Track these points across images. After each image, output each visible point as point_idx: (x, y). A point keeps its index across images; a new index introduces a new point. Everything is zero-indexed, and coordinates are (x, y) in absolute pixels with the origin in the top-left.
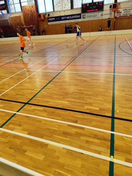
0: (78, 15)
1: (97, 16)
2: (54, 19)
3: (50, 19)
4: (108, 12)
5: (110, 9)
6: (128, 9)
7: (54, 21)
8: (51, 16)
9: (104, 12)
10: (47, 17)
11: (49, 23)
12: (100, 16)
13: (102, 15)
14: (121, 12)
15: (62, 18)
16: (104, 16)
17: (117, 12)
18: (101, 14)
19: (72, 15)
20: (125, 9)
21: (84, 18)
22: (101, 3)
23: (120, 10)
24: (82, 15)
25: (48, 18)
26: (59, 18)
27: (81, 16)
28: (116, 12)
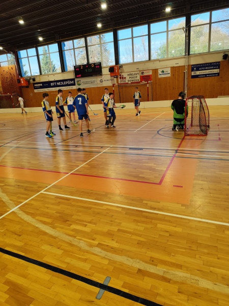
0: (71, 80)
1: (96, 82)
2: (41, 85)
3: (36, 85)
4: (109, 77)
5: (109, 73)
6: (133, 73)
7: (41, 87)
8: (37, 80)
9: (103, 76)
10: (31, 83)
11: (36, 91)
12: (99, 82)
13: (101, 81)
14: (125, 78)
15: (52, 84)
16: (104, 82)
17: (120, 78)
18: (99, 79)
19: (63, 81)
20: (129, 73)
21: (79, 85)
22: (97, 65)
23: (123, 74)
24: (76, 80)
25: (34, 84)
26: (47, 84)
27: (75, 83)
28: (119, 76)
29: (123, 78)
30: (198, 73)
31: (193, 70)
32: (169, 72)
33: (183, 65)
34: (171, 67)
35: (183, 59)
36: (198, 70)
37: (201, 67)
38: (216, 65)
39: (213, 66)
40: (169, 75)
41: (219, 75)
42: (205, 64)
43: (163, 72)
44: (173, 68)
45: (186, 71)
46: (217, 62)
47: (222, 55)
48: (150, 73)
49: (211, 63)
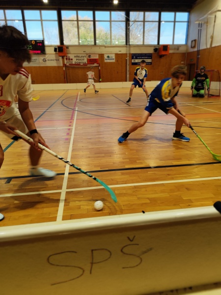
1: (37, 61)
4: (53, 57)
5: (54, 53)
6: (80, 55)
9: (47, 56)
12: (41, 61)
13: (45, 60)
16: (47, 62)
18: (42, 58)
20: (76, 55)
22: (39, 43)
23: (69, 55)
28: (65, 57)
29: (69, 59)
30: (137, 61)
31: (133, 58)
32: (114, 58)
33: (125, 53)
34: (115, 54)
35: (125, 48)
36: (136, 58)
37: (139, 56)
38: (149, 56)
39: (148, 56)
40: (114, 61)
41: (151, 64)
42: (141, 54)
43: (108, 57)
44: (117, 55)
45: (128, 58)
46: (150, 54)
47: (153, 48)
48: (97, 57)
49: (146, 54)
